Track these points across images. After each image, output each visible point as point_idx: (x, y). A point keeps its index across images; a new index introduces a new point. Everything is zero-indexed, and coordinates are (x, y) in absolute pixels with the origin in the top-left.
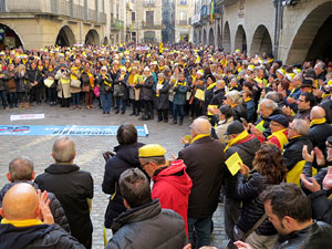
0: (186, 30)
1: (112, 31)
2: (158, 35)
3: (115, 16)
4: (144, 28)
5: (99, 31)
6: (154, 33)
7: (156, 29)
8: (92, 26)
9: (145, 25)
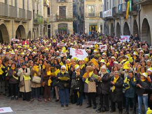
0: (94, 21)
1: (34, 25)
2: (70, 26)
3: (36, 12)
4: (58, 21)
5: (25, 26)
6: (67, 24)
7: (68, 21)
8: (21, 22)
9: (59, 19)
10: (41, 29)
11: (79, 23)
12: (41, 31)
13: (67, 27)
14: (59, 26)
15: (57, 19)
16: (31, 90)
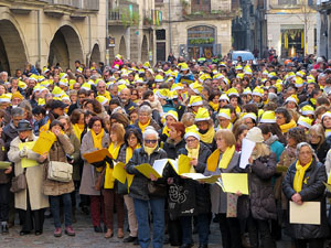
1: (111, 28)
2: (224, 33)
4: (185, 18)
5: (82, 31)
6: (213, 29)
7: (219, 19)
8: (66, 17)
9: (189, 12)
10: (134, 42)
11: (252, 27)
12: (133, 48)
13: (213, 35)
14: (189, 35)
15: (184, 11)
16: (46, 205)
